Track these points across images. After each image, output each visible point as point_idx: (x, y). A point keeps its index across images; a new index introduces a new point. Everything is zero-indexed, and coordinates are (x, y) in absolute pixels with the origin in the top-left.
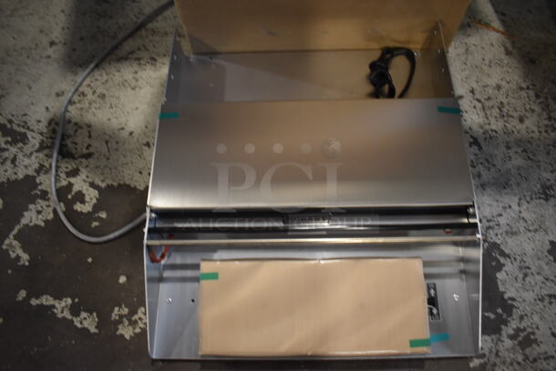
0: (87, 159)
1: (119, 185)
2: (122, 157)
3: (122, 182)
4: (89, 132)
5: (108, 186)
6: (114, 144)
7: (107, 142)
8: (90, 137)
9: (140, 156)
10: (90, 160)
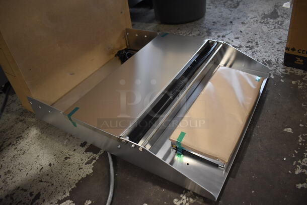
0: (39, 198)
1: (76, 184)
2: (60, 176)
3: (77, 182)
4: (22, 189)
5: (70, 192)
6: (47, 177)
7: (41, 181)
8: (26, 190)
9: (69, 165)
10: (42, 196)
